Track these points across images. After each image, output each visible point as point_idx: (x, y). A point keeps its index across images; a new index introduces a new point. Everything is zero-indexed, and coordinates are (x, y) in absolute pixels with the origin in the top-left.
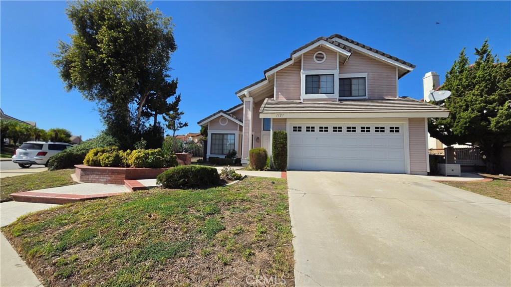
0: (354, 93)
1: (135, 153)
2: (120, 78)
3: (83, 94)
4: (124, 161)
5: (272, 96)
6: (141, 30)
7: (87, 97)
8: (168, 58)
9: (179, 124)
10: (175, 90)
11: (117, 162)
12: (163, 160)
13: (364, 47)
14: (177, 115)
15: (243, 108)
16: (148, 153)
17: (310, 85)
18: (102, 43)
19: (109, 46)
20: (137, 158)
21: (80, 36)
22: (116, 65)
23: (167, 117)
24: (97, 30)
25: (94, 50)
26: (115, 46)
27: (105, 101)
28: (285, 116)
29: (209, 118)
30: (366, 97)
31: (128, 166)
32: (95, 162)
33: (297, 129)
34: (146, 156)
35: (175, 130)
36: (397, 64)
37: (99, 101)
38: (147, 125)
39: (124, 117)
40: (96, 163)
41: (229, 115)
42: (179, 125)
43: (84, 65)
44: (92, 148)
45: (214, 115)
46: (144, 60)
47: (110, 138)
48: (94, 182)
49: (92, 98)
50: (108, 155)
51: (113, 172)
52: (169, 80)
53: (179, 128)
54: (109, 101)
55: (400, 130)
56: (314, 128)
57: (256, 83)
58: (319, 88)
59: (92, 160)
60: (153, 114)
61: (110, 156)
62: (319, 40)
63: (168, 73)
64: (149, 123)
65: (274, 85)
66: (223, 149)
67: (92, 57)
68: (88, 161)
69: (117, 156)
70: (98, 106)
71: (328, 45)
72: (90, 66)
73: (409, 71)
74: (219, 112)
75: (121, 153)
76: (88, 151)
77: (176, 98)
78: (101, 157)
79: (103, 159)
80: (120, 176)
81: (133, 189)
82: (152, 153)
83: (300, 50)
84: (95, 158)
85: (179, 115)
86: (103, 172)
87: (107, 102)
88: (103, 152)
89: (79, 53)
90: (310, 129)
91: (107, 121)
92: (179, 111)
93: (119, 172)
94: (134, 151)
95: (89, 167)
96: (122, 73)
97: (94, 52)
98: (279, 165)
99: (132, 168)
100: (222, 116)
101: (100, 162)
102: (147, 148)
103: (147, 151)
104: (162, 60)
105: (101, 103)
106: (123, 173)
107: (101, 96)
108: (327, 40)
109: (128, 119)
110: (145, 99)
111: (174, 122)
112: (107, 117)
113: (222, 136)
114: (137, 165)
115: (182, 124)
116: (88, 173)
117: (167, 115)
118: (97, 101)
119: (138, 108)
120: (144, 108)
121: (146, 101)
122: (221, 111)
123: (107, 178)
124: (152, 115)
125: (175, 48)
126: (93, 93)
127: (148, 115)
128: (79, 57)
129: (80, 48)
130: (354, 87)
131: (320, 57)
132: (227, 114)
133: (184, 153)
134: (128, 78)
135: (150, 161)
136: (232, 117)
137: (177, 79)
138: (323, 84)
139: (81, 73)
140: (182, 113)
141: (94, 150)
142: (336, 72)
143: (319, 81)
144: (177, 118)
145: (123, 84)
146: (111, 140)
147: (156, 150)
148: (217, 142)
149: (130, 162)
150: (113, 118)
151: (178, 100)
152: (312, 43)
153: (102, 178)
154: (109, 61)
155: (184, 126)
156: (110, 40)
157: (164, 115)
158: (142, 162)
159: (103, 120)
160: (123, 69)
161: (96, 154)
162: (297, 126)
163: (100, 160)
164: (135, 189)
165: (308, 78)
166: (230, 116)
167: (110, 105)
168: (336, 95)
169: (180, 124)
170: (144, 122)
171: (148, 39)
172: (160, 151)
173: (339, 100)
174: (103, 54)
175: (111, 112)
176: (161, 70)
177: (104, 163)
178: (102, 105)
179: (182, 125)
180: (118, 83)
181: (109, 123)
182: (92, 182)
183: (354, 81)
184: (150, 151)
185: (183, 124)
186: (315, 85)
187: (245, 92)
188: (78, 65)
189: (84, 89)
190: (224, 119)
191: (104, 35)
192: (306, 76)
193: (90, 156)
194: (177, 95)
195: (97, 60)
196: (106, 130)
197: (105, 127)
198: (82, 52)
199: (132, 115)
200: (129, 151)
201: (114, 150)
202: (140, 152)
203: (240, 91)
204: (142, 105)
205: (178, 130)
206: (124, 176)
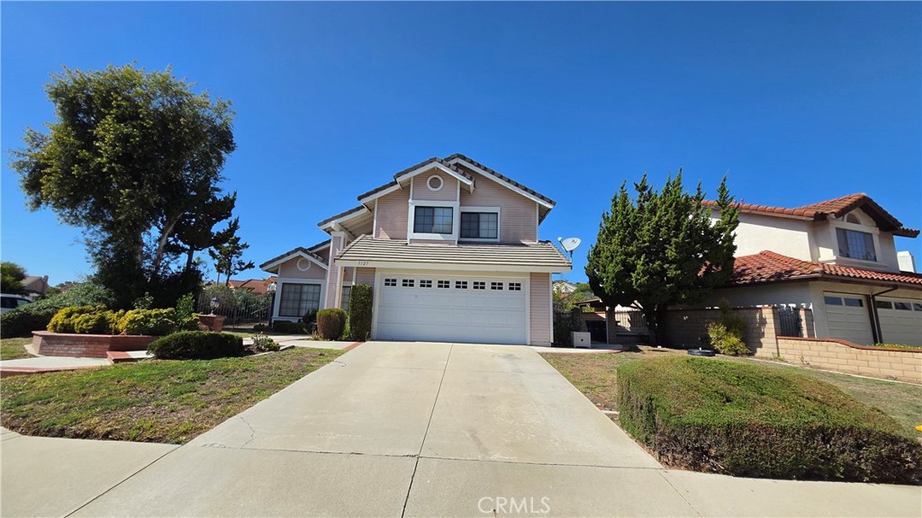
0: (483, 233)
1: (130, 314)
2: (129, 196)
3: (61, 215)
4: (112, 326)
5: (371, 233)
6: (171, 126)
7: (67, 221)
8: (220, 160)
9: (239, 264)
10: (230, 211)
11: (102, 326)
12: (172, 324)
13: (493, 173)
14: (236, 248)
15: (329, 248)
16: (150, 315)
17: (420, 220)
18: (103, 140)
19: (115, 146)
20: (131, 322)
21: (67, 126)
22: (124, 174)
23: (217, 253)
24: (97, 121)
25: (87, 151)
26: (124, 147)
27: (98, 228)
28: (370, 265)
29: (279, 258)
30: (498, 240)
31: (117, 332)
32: (65, 327)
33: (391, 282)
34: (146, 319)
35: (230, 274)
36: (533, 198)
37: (89, 229)
38: (174, 268)
39: (132, 255)
40: (67, 328)
41: (311, 255)
42: (238, 266)
43: (67, 172)
44: (65, 306)
45: (288, 254)
46: (173, 169)
47: (101, 290)
48: (62, 355)
49: (76, 221)
50: (87, 318)
51: (91, 341)
52: (219, 196)
53: (237, 271)
54: (105, 229)
55: (521, 287)
56: (412, 281)
57: (351, 212)
58: (433, 225)
59: (62, 325)
60: (187, 249)
61: (91, 319)
62: (431, 161)
63: (218, 185)
64: (177, 265)
65: (373, 218)
66: (299, 308)
67: (83, 162)
68: (55, 326)
69: (102, 319)
70: (86, 237)
71: (443, 169)
72: (79, 174)
73: (550, 210)
74: (296, 250)
75: (109, 314)
76: (56, 310)
77: (230, 223)
78: (76, 320)
79: (78, 323)
80: (101, 346)
81: (114, 360)
82: (156, 314)
83: (406, 172)
84: (66, 321)
85: (239, 248)
86: (76, 341)
87: (102, 231)
88: (81, 312)
89: (61, 152)
90: (408, 283)
91: (99, 260)
92: (240, 243)
93: (100, 341)
94: (130, 312)
95: (56, 334)
96: (132, 187)
97: (87, 154)
98: (357, 333)
99: (123, 334)
100: (300, 256)
101: (73, 327)
102: (151, 308)
103: (148, 312)
104: (210, 164)
105: (91, 230)
106: (106, 343)
107: (93, 219)
108: (441, 162)
109: (139, 257)
110: (173, 225)
111: (230, 260)
112: (100, 253)
113: (299, 287)
114: (130, 331)
115: (243, 264)
116: (54, 342)
117: (217, 248)
118: (85, 228)
119: (160, 240)
120: (171, 239)
121: (174, 228)
122: (300, 249)
123: (82, 348)
124: (184, 250)
125: (233, 149)
126: (78, 213)
127: (177, 251)
128: (60, 159)
129: (63, 144)
130: (483, 226)
131: (435, 183)
132: (308, 254)
133: (212, 315)
134: (142, 195)
135: (151, 325)
136: (317, 258)
137: (235, 194)
138: (438, 220)
139: (60, 185)
140: (245, 246)
141: (67, 310)
142: (456, 205)
143: (433, 216)
144: (235, 253)
145: (132, 206)
146: (103, 292)
147: (165, 311)
148: (292, 296)
149: (120, 327)
150: (111, 255)
151: (234, 227)
152: (423, 165)
153: (74, 349)
154: (111, 169)
155: (246, 267)
156: (118, 138)
157: (212, 248)
158: (139, 327)
159: (92, 259)
160: (135, 183)
161: (69, 315)
162: (391, 278)
163: (74, 324)
164: (116, 361)
165: (418, 210)
166: (313, 256)
167: (106, 235)
168: (455, 236)
169: (241, 263)
170: (168, 263)
171: (183, 139)
172: (171, 312)
173: (459, 243)
174: (102, 157)
175: (110, 246)
176: (207, 180)
177: (80, 328)
178: (92, 234)
179: (243, 266)
180: (124, 203)
181: (103, 264)
182: (57, 355)
183: (483, 218)
184: (154, 312)
185: (246, 264)
186: (428, 220)
187: (332, 224)
188: (57, 172)
189: (62, 206)
190: (306, 261)
191: (107, 130)
192: (416, 207)
193: (59, 318)
194: (232, 219)
195: (92, 166)
196: (95, 275)
197: (94, 270)
198: (67, 151)
199: (149, 249)
200: (121, 311)
201: (100, 309)
202: (138, 313)
203: (326, 222)
204: (167, 234)
205: (235, 274)
206: (108, 346)
